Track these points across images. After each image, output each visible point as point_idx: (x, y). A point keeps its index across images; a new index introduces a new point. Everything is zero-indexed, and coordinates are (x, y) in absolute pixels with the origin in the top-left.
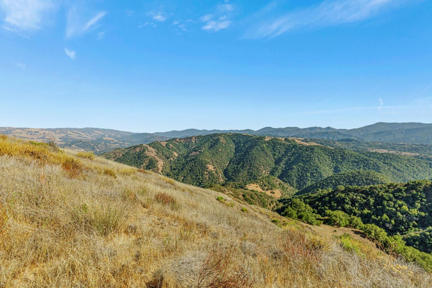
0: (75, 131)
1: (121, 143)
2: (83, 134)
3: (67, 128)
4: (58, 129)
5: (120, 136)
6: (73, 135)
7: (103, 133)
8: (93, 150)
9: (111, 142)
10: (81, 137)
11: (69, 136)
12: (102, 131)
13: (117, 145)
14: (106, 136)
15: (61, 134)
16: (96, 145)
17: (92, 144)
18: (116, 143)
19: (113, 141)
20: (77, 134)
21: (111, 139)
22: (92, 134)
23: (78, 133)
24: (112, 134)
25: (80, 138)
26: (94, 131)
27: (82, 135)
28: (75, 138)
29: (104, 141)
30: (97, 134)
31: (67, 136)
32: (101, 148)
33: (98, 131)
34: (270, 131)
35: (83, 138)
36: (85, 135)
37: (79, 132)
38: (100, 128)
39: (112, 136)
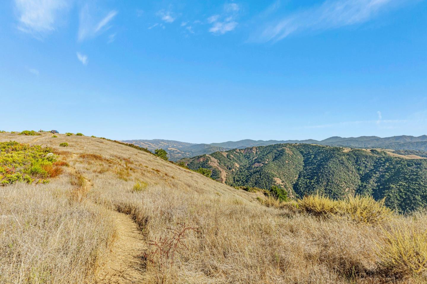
0: (146, 143)
1: (183, 153)
2: (152, 145)
3: (141, 140)
5: (181, 147)
7: (168, 144)
9: (175, 152)
10: (151, 147)
12: (167, 142)
13: (180, 154)
14: (170, 146)
18: (179, 153)
19: (176, 151)
21: (174, 149)
22: (159, 145)
23: (148, 144)
25: (150, 148)
26: (161, 142)
29: (169, 151)
30: (163, 145)
33: (164, 142)
34: (339, 141)
35: (152, 148)
36: (154, 145)
37: (149, 143)
38: (165, 139)
39: (175, 147)
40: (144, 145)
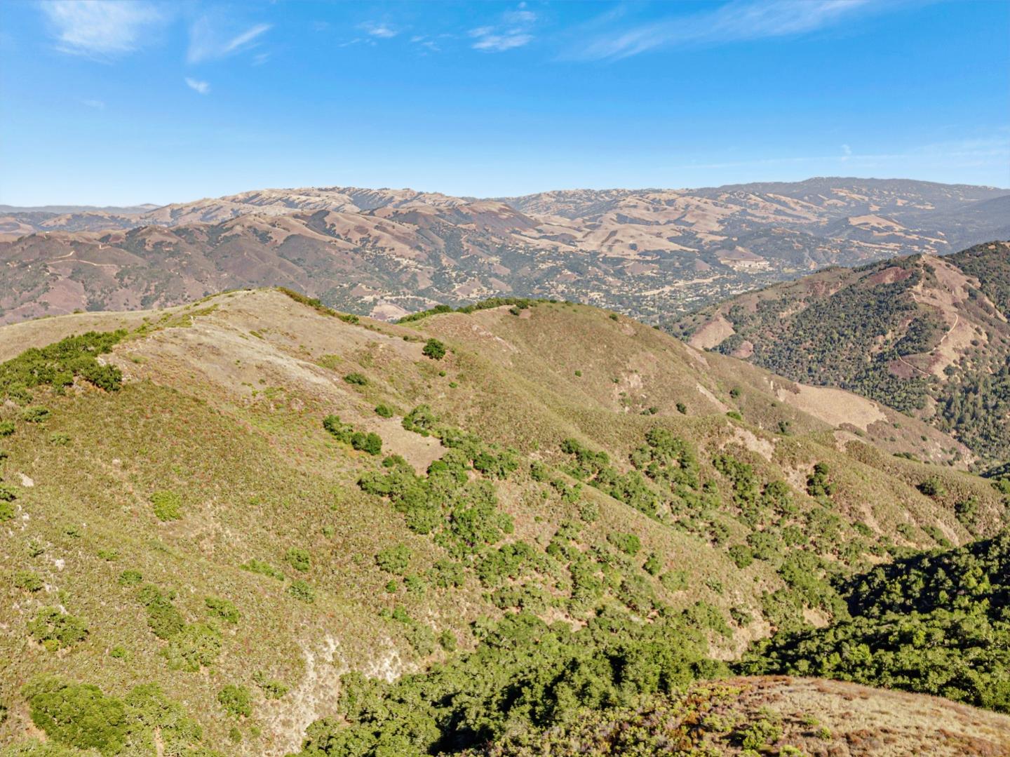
0: (771, 195)
1: (915, 237)
2: (792, 205)
4: (725, 189)
6: (763, 207)
7: (867, 199)
8: (798, 263)
9: (876, 233)
10: (786, 214)
11: (750, 215)
12: (864, 190)
13: (892, 246)
14: (870, 209)
15: (730, 205)
16: (809, 248)
17: (797, 244)
18: (892, 238)
19: (885, 229)
20: (776, 206)
21: (882, 220)
22: (826, 204)
23: (779, 202)
24: (902, 198)
25: (779, 218)
26: (835, 191)
27: (792, 209)
28: (764, 221)
29: (849, 231)
30: (840, 203)
31: (744, 212)
32: (824, 258)
33: (851, 189)
35: (790, 220)
36: (802, 206)
37: (783, 198)
39: (896, 209)
40: (761, 205)
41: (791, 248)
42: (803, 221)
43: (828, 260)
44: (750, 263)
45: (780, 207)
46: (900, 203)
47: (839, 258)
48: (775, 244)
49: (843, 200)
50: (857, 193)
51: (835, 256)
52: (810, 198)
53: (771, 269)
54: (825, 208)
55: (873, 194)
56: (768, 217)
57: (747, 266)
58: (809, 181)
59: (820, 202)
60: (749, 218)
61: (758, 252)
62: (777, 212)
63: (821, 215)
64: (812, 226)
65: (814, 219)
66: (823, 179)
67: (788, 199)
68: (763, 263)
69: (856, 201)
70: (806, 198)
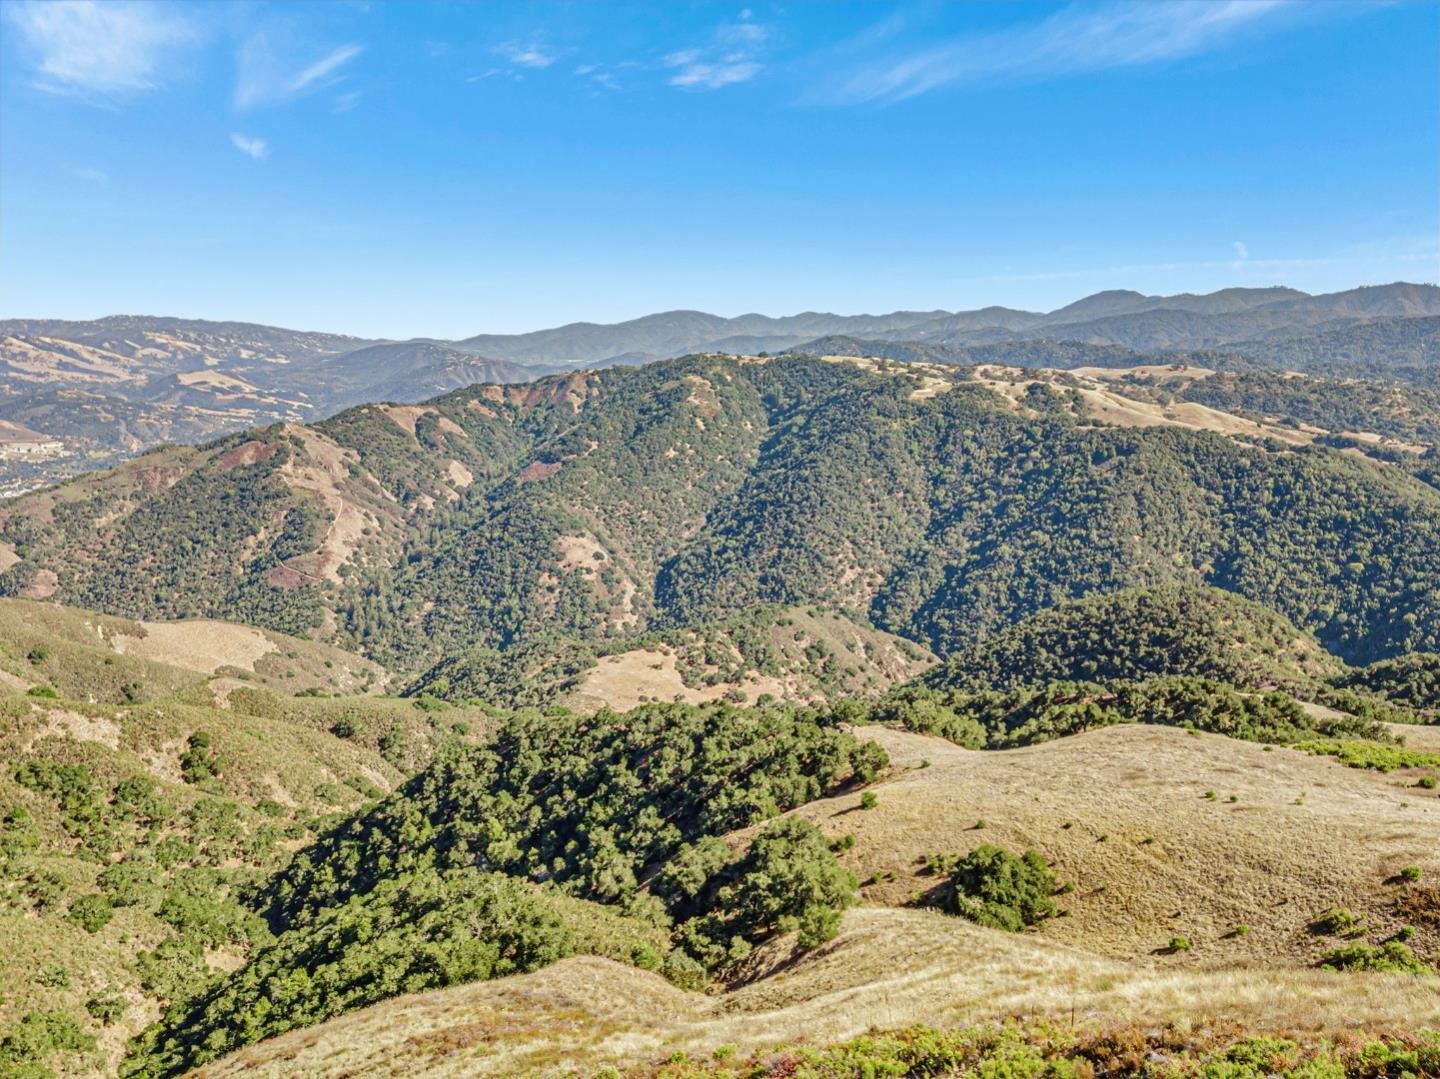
0: (48, 340)
1: (271, 400)
2: (86, 355)
5: (284, 361)
6: (36, 359)
7: (198, 348)
8: (110, 442)
9: (219, 396)
10: (78, 369)
11: (14, 369)
12: (192, 335)
13: (244, 412)
14: (205, 362)
16: (125, 419)
17: (104, 414)
18: (243, 403)
19: (230, 390)
20: (58, 356)
21: (226, 378)
22: (139, 354)
23: (62, 350)
24: (247, 348)
25: (68, 375)
26: (150, 335)
28: (42, 380)
29: (181, 393)
30: (161, 354)
32: (150, 434)
33: (172, 332)
35: (87, 377)
36: (102, 357)
37: (69, 345)
40: (32, 353)
41: (96, 420)
42: (109, 380)
43: (157, 435)
44: (28, 446)
45: (65, 359)
46: (245, 354)
47: (173, 432)
48: (68, 415)
49: (165, 350)
50: (184, 340)
51: (167, 430)
52: (113, 346)
53: (67, 454)
54: (139, 360)
55: (206, 341)
56: (47, 374)
57: (23, 451)
58: (106, 320)
59: (130, 352)
60: (13, 374)
61: (40, 427)
62: (62, 365)
63: (135, 371)
64: (122, 387)
65: (125, 376)
66: (127, 318)
67: (76, 347)
68: (53, 446)
69: (185, 352)
70: (106, 345)
